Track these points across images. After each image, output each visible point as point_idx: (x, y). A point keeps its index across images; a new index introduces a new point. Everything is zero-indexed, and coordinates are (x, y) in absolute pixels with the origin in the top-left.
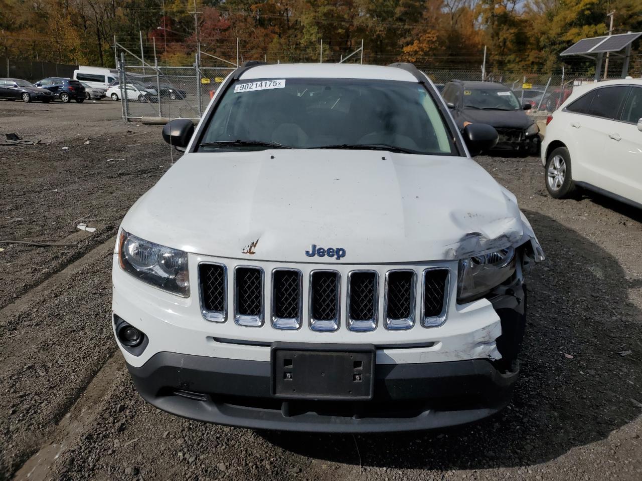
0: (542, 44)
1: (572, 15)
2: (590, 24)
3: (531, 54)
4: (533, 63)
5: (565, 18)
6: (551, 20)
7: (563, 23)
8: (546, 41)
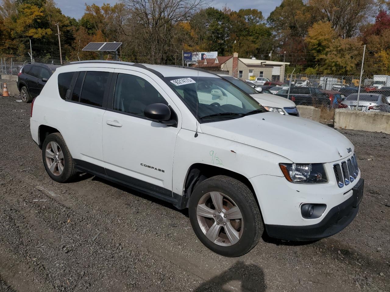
0: (13, 36)
1: (29, 21)
2: (42, 28)
3: (6, 42)
4: (9, 48)
5: (25, 22)
6: (15, 22)
7: (24, 25)
8: (15, 34)
